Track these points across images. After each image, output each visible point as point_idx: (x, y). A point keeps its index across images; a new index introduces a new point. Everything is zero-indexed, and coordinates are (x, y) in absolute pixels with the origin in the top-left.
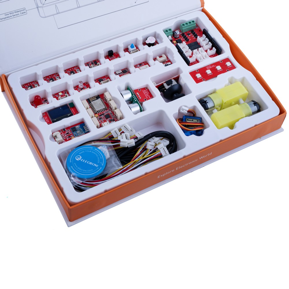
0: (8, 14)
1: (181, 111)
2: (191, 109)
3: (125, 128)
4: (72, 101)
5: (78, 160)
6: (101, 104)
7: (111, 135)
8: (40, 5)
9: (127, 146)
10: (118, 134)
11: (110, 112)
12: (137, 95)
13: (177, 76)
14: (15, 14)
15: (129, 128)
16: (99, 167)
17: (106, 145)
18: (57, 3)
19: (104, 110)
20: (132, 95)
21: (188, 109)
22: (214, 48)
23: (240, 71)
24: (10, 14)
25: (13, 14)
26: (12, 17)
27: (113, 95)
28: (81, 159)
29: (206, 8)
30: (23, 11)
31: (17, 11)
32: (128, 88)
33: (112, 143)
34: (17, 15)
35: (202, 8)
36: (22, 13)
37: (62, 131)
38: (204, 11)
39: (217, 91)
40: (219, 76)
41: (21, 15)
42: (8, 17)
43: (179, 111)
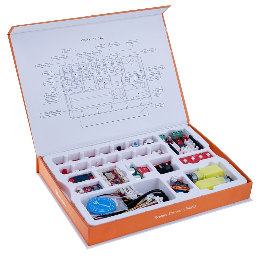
0: (48, 113)
1: (172, 180)
2: (180, 179)
3: (130, 188)
4: (91, 172)
5: (95, 203)
6: (112, 175)
7: (119, 192)
8: (71, 109)
9: (131, 199)
10: (125, 191)
11: (119, 180)
12: (139, 170)
13: (169, 161)
14: (52, 114)
15: (133, 188)
16: (111, 208)
17: (116, 198)
18: (82, 109)
19: (114, 179)
20: (135, 170)
21: (177, 178)
22: (197, 146)
23: (216, 159)
24: (50, 113)
25: (51, 114)
26: (51, 116)
27: (121, 169)
28: (98, 203)
29: (191, 123)
30: (59, 112)
31: (54, 112)
32: (132, 167)
33: (121, 196)
34: (54, 114)
35: (188, 123)
36: (58, 114)
37: (83, 189)
38: (189, 125)
39: (199, 170)
40: (200, 161)
41: (57, 115)
42: (47, 116)
43: (171, 180)
